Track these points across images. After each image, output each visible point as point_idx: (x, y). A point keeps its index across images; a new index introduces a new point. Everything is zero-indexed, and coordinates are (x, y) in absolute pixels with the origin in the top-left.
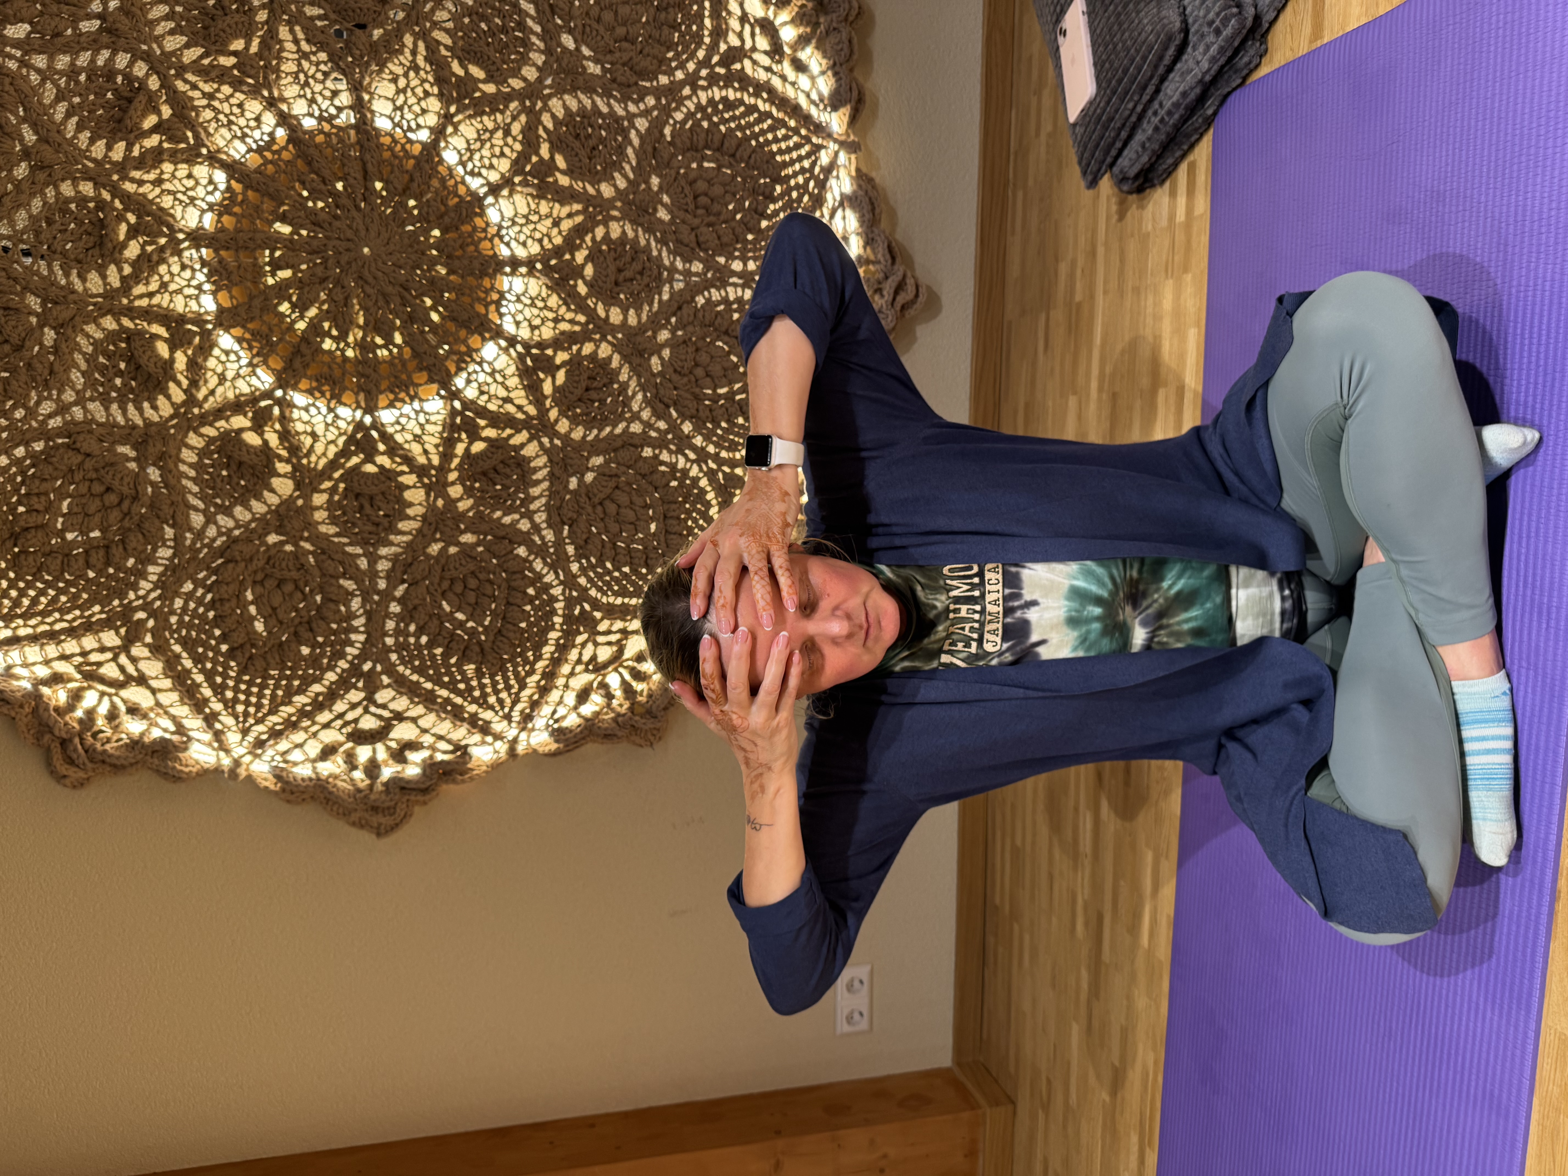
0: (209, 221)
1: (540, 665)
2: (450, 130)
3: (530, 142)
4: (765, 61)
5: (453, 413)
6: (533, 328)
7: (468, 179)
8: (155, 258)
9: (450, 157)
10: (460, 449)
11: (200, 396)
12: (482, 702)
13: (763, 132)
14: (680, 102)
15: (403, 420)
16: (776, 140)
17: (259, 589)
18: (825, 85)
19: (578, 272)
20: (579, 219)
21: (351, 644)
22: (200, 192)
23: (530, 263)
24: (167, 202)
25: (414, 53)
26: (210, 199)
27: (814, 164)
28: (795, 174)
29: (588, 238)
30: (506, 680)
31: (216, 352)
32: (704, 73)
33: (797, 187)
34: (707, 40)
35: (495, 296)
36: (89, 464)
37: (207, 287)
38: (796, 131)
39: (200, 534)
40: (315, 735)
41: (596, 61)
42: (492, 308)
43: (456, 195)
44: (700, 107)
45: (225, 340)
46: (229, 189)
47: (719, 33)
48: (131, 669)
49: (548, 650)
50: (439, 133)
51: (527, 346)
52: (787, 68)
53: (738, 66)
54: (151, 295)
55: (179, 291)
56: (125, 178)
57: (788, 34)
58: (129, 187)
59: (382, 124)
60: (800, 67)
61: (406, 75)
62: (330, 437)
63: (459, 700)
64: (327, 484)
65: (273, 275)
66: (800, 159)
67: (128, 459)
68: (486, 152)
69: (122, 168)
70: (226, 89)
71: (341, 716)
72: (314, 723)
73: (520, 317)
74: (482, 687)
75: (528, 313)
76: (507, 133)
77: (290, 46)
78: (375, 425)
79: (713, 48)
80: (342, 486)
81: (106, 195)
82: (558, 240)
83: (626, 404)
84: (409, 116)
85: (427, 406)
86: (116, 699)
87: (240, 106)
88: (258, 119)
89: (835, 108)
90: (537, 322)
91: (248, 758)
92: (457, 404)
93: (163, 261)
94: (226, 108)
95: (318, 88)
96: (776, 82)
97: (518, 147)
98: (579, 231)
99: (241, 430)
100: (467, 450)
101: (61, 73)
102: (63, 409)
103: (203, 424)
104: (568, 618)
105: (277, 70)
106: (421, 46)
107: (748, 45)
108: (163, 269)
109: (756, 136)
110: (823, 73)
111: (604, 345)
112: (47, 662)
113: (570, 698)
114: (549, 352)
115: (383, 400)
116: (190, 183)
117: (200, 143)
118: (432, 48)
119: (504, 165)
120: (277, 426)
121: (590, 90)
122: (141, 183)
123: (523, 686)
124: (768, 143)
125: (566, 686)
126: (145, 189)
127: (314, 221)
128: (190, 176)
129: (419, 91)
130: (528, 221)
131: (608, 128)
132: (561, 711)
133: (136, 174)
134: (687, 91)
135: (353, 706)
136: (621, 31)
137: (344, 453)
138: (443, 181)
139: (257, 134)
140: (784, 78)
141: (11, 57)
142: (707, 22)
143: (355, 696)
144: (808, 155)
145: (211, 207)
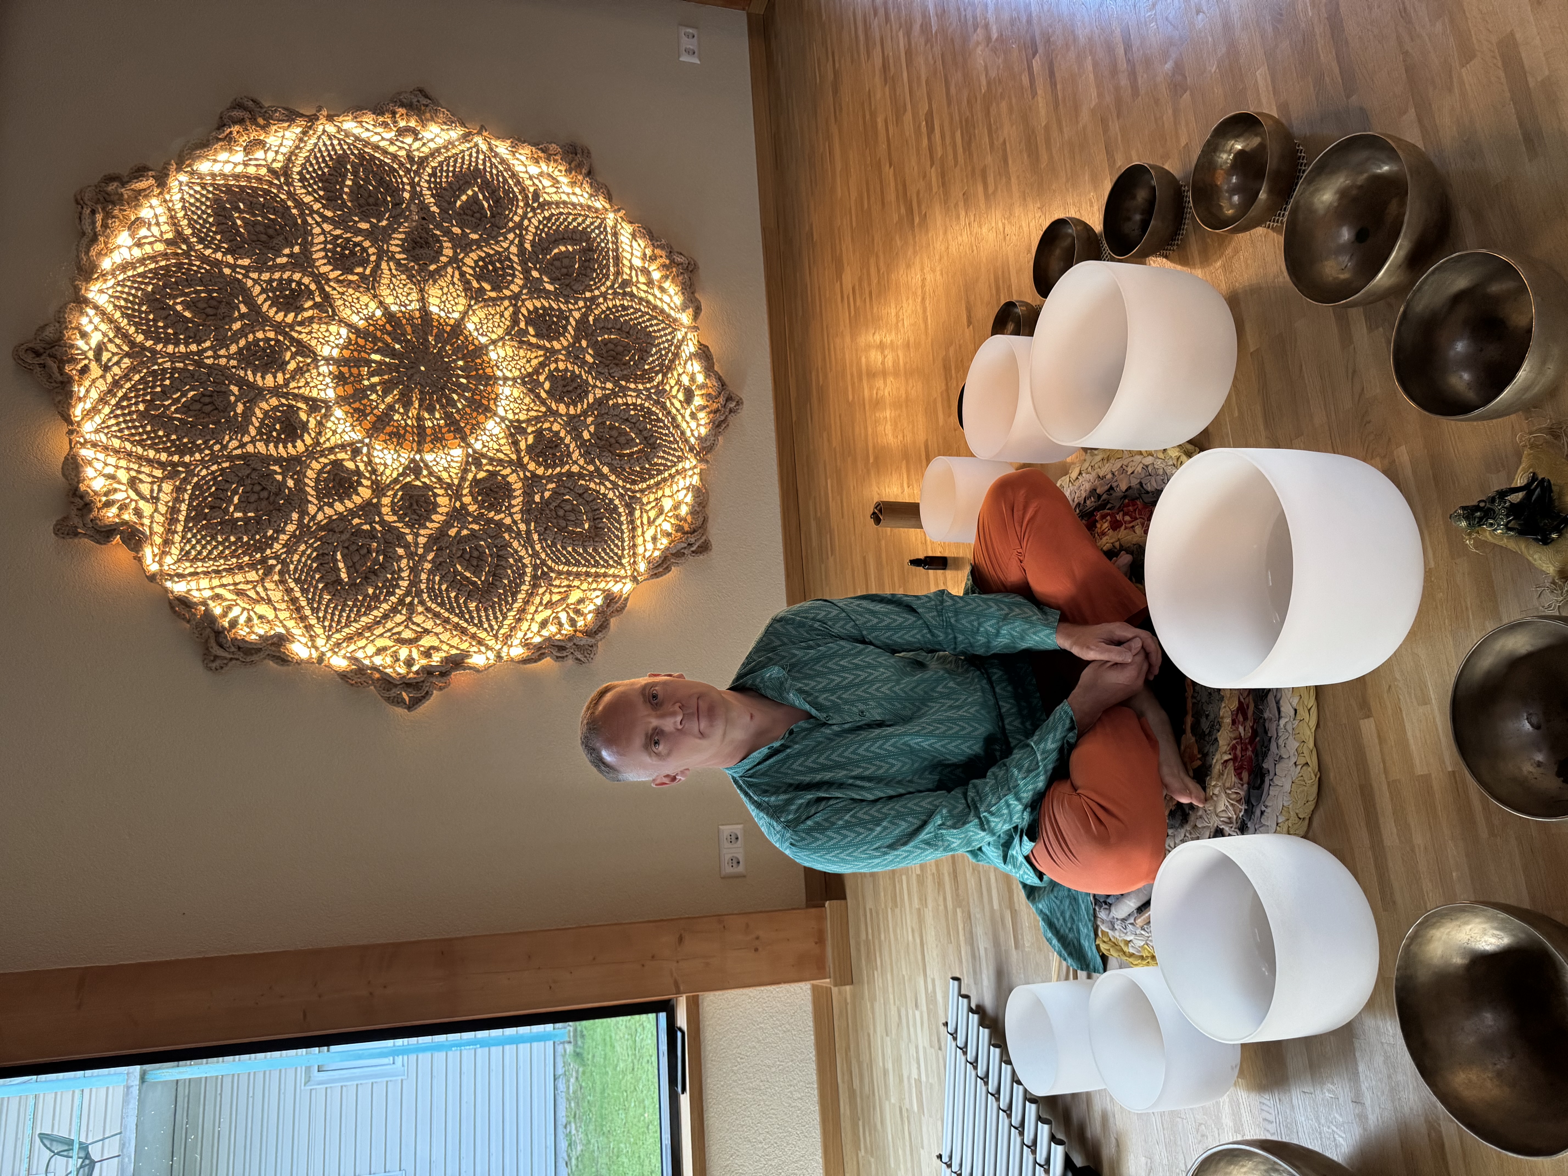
0: (336, 353)
1: (516, 605)
2: (471, 312)
3: (515, 321)
4: (644, 288)
5: (468, 455)
6: (515, 414)
7: (480, 338)
8: (305, 369)
9: (470, 326)
10: (470, 476)
11: (322, 441)
12: (480, 625)
13: (644, 322)
14: (598, 305)
15: (438, 459)
16: (651, 325)
17: (346, 551)
18: (678, 300)
19: (541, 385)
20: (541, 359)
21: (399, 587)
22: (332, 338)
23: (514, 379)
24: (313, 343)
25: (452, 277)
26: (337, 342)
27: (673, 338)
28: (663, 342)
29: (547, 369)
30: (495, 614)
31: (333, 418)
32: (610, 292)
33: (665, 348)
34: (612, 277)
35: (494, 396)
36: (254, 475)
37: (331, 385)
38: (663, 321)
39: (314, 517)
40: (373, 641)
41: (551, 284)
42: (492, 402)
43: (473, 344)
44: (608, 308)
45: (338, 413)
46: (348, 337)
47: (618, 273)
48: (263, 594)
49: (521, 596)
50: (465, 314)
51: (511, 421)
52: (657, 292)
53: (628, 290)
54: (299, 388)
55: (316, 386)
56: (292, 329)
57: (656, 275)
58: (295, 335)
59: (434, 309)
60: (662, 290)
61: (448, 287)
62: (395, 466)
63: (465, 625)
64: (390, 493)
65: (368, 379)
66: (666, 335)
67: (276, 473)
68: (490, 325)
69: (291, 326)
70: (351, 291)
71: (390, 630)
72: (373, 634)
73: (507, 408)
74: (479, 617)
75: (512, 406)
76: (502, 316)
77: (386, 272)
78: (422, 460)
79: (616, 279)
80: (400, 493)
81: (281, 338)
82: (530, 370)
83: (569, 455)
84: (449, 306)
85: (452, 452)
86: (252, 613)
87: (358, 298)
88: (367, 305)
89: (684, 310)
90: (517, 411)
91: (329, 654)
92: (470, 451)
93: (308, 370)
94: (350, 299)
95: (400, 291)
96: (651, 298)
97: (508, 323)
98: (542, 365)
99: (343, 460)
100: (475, 476)
101: (265, 281)
102: (242, 445)
103: (321, 456)
104: (535, 577)
105: (379, 282)
106: (457, 273)
107: (634, 279)
108: (307, 375)
109: (639, 323)
110: (676, 294)
111: (556, 424)
112: (212, 588)
113: (535, 627)
114: (524, 425)
115: (427, 447)
116: (327, 334)
117: (334, 313)
118: (463, 274)
119: (500, 331)
120: (365, 459)
121: (547, 298)
122: (300, 333)
123: (505, 618)
124: (647, 327)
125: (532, 619)
126: (303, 336)
127: (393, 353)
128: (327, 330)
129: (454, 294)
130: (513, 359)
131: (557, 317)
132: (529, 635)
133: (298, 328)
134: (601, 300)
135: (399, 624)
136: (564, 271)
137: (404, 474)
138: (466, 338)
139: (365, 312)
140: (655, 296)
141: (239, 273)
142: (612, 269)
143: (399, 618)
144: (670, 333)
145: (337, 346)
